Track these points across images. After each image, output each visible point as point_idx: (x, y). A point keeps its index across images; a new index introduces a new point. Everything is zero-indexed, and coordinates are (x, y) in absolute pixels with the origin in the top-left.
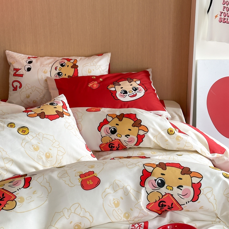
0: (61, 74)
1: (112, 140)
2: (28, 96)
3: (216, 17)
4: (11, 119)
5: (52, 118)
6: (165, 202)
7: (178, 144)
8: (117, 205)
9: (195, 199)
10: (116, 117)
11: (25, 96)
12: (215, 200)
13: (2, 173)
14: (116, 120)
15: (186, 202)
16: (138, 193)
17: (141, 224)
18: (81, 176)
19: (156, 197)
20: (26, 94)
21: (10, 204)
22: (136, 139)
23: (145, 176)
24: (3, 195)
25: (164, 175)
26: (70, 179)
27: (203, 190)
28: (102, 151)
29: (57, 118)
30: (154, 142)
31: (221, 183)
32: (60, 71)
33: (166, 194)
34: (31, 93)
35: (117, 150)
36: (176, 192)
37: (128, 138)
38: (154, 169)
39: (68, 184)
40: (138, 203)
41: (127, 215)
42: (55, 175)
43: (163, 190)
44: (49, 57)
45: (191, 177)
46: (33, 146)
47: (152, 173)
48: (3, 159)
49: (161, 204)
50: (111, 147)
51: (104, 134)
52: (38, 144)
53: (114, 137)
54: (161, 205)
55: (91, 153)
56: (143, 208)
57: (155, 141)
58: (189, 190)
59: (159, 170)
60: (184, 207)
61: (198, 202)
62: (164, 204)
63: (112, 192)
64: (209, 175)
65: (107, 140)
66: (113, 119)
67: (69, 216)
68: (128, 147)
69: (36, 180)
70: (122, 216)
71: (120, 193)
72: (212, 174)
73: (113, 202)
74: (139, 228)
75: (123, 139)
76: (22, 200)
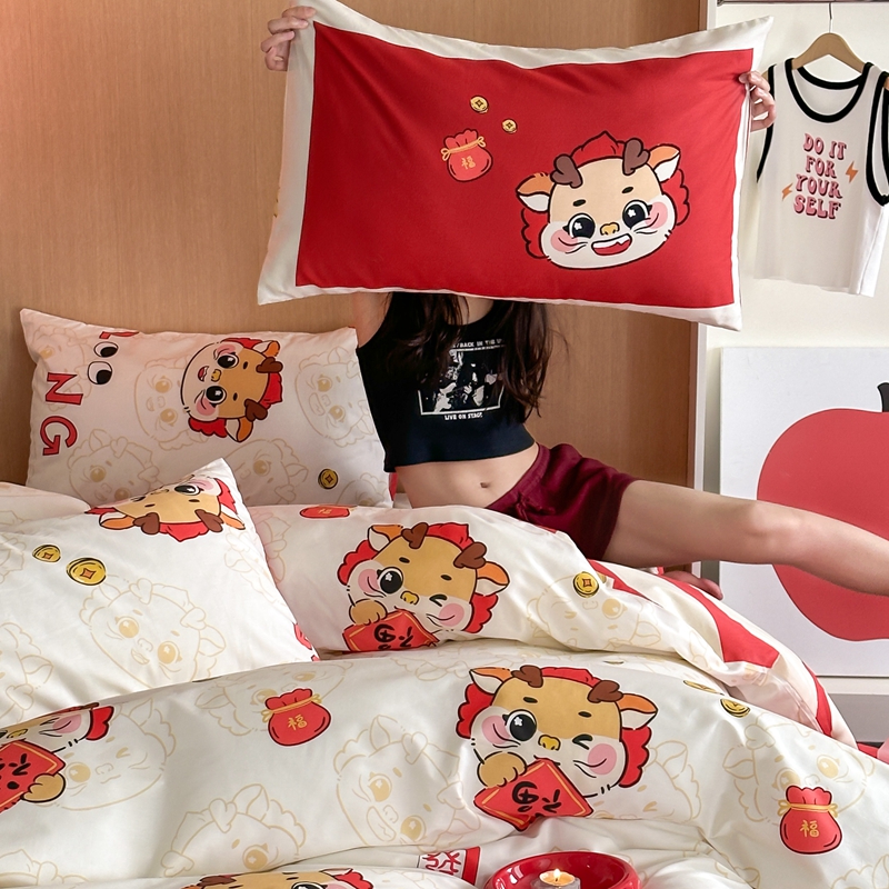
0: (218, 393)
1: (387, 614)
2: (97, 472)
3: (786, 192)
4: (47, 534)
5: (182, 532)
6: (533, 786)
7: (611, 628)
8: (381, 794)
9: (630, 777)
10: (402, 535)
11: (88, 475)
12: (695, 784)
13: (16, 703)
14: (401, 546)
15: (602, 788)
16: (450, 756)
17: (458, 855)
18: (270, 703)
19: (505, 772)
20: (92, 467)
21: (45, 785)
22: (468, 609)
23: (474, 703)
24: (24, 758)
25: (535, 701)
26: (235, 712)
27: (655, 749)
28: (351, 652)
29: (199, 534)
30: (528, 619)
31: (713, 728)
32: (216, 384)
33: (538, 760)
34: (108, 463)
35: (405, 646)
36: (569, 757)
37: (440, 605)
38: (503, 682)
39: (229, 729)
40: (449, 786)
41: (412, 825)
42: (187, 702)
43: (529, 749)
44: (178, 334)
45: (620, 711)
46: (117, 620)
47: (495, 695)
48: (20, 660)
49: (522, 791)
50: (381, 637)
51: (358, 594)
52: (136, 616)
53: (392, 601)
54: (521, 795)
55: (314, 652)
56: (463, 802)
57: (534, 617)
58: (610, 749)
59: (519, 688)
60: (595, 805)
61: (640, 790)
62: (531, 791)
63: (366, 752)
64: (676, 706)
65: (370, 614)
66: (390, 542)
67: (229, 824)
68: (441, 636)
69: (128, 717)
70: (397, 826)
71: (393, 756)
72: (687, 703)
73: (369, 783)
74: (448, 864)
75: (425, 610)
76: (83, 773)
